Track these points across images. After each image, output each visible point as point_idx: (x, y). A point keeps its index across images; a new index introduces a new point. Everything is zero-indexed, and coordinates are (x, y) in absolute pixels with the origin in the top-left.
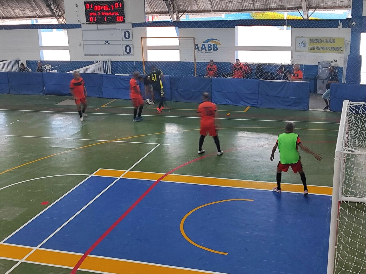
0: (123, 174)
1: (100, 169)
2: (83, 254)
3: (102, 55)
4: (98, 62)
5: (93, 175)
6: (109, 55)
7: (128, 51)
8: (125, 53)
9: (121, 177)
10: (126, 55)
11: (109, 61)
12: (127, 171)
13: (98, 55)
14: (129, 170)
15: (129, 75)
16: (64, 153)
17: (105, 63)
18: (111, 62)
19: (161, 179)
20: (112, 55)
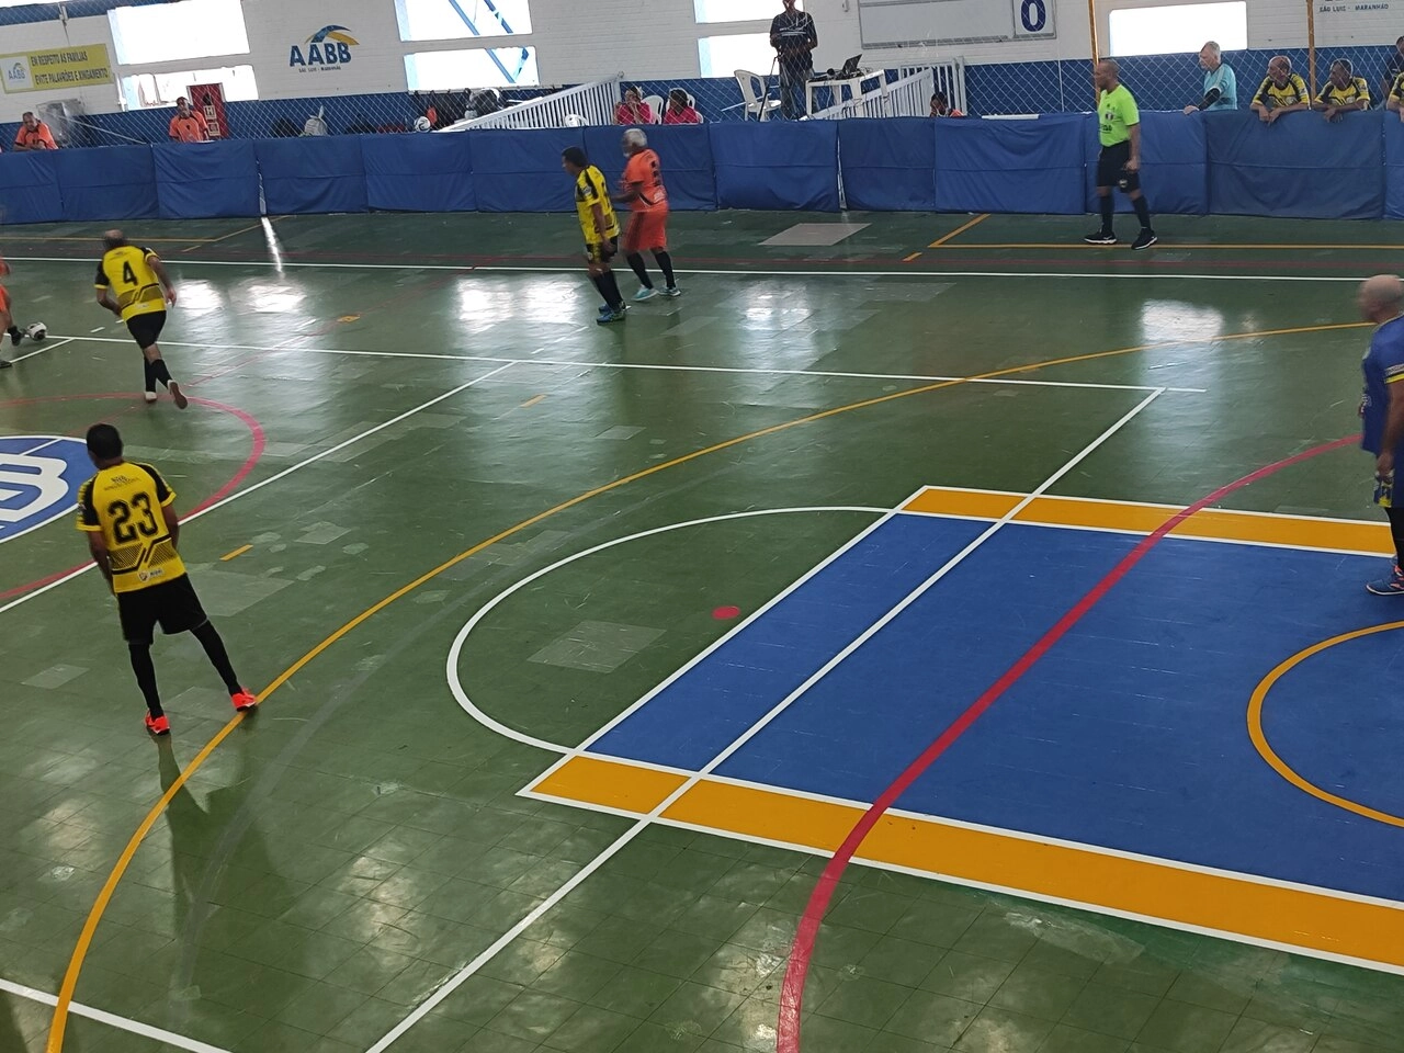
0: (1017, 509)
1: (925, 488)
2: (868, 806)
3: (931, 43)
4: (912, 72)
5: (898, 509)
6: (959, 41)
7: (1034, 20)
8: (1023, 31)
9: (1007, 519)
10: (1026, 37)
11: (957, 66)
12: (1030, 497)
13: (914, 44)
14: (1037, 493)
15: (1036, 116)
16: (789, 428)
17: (942, 74)
18: (967, 68)
19: (1167, 527)
20: (968, 41)
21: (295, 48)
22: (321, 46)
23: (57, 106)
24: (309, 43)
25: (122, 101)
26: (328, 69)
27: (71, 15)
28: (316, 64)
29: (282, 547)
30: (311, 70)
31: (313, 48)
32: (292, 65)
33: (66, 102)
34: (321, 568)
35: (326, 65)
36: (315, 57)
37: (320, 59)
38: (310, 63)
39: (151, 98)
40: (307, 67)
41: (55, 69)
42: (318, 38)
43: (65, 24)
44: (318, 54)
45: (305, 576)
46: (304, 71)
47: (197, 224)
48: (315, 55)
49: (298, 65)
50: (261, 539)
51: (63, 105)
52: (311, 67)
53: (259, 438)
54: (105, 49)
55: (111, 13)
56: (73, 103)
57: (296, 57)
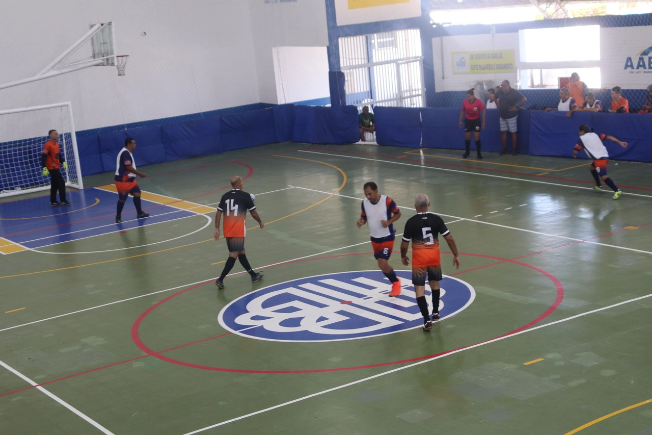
21: (629, 59)
22: (646, 59)
23: (480, 84)
24: (639, 56)
25: (519, 84)
26: (647, 72)
27: (497, 32)
28: (641, 69)
29: (562, 363)
30: (637, 73)
31: (641, 59)
32: (625, 68)
33: (486, 82)
34: (583, 381)
35: (647, 70)
36: (641, 65)
37: (644, 66)
38: (638, 68)
39: (537, 82)
40: (635, 70)
41: (483, 62)
42: (645, 53)
43: (493, 37)
44: (644, 63)
45: (574, 384)
46: (632, 72)
47: (548, 160)
48: (641, 63)
49: (629, 69)
50: (550, 356)
51: (484, 83)
52: (638, 70)
53: (561, 294)
54: (514, 52)
55: (521, 31)
56: (489, 82)
57: (629, 64)
